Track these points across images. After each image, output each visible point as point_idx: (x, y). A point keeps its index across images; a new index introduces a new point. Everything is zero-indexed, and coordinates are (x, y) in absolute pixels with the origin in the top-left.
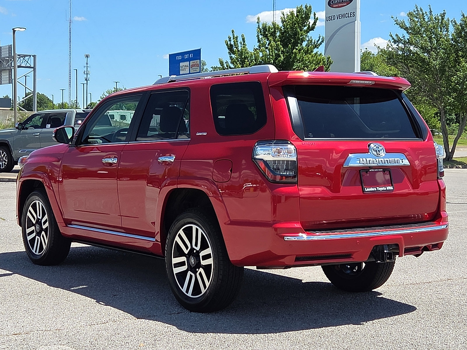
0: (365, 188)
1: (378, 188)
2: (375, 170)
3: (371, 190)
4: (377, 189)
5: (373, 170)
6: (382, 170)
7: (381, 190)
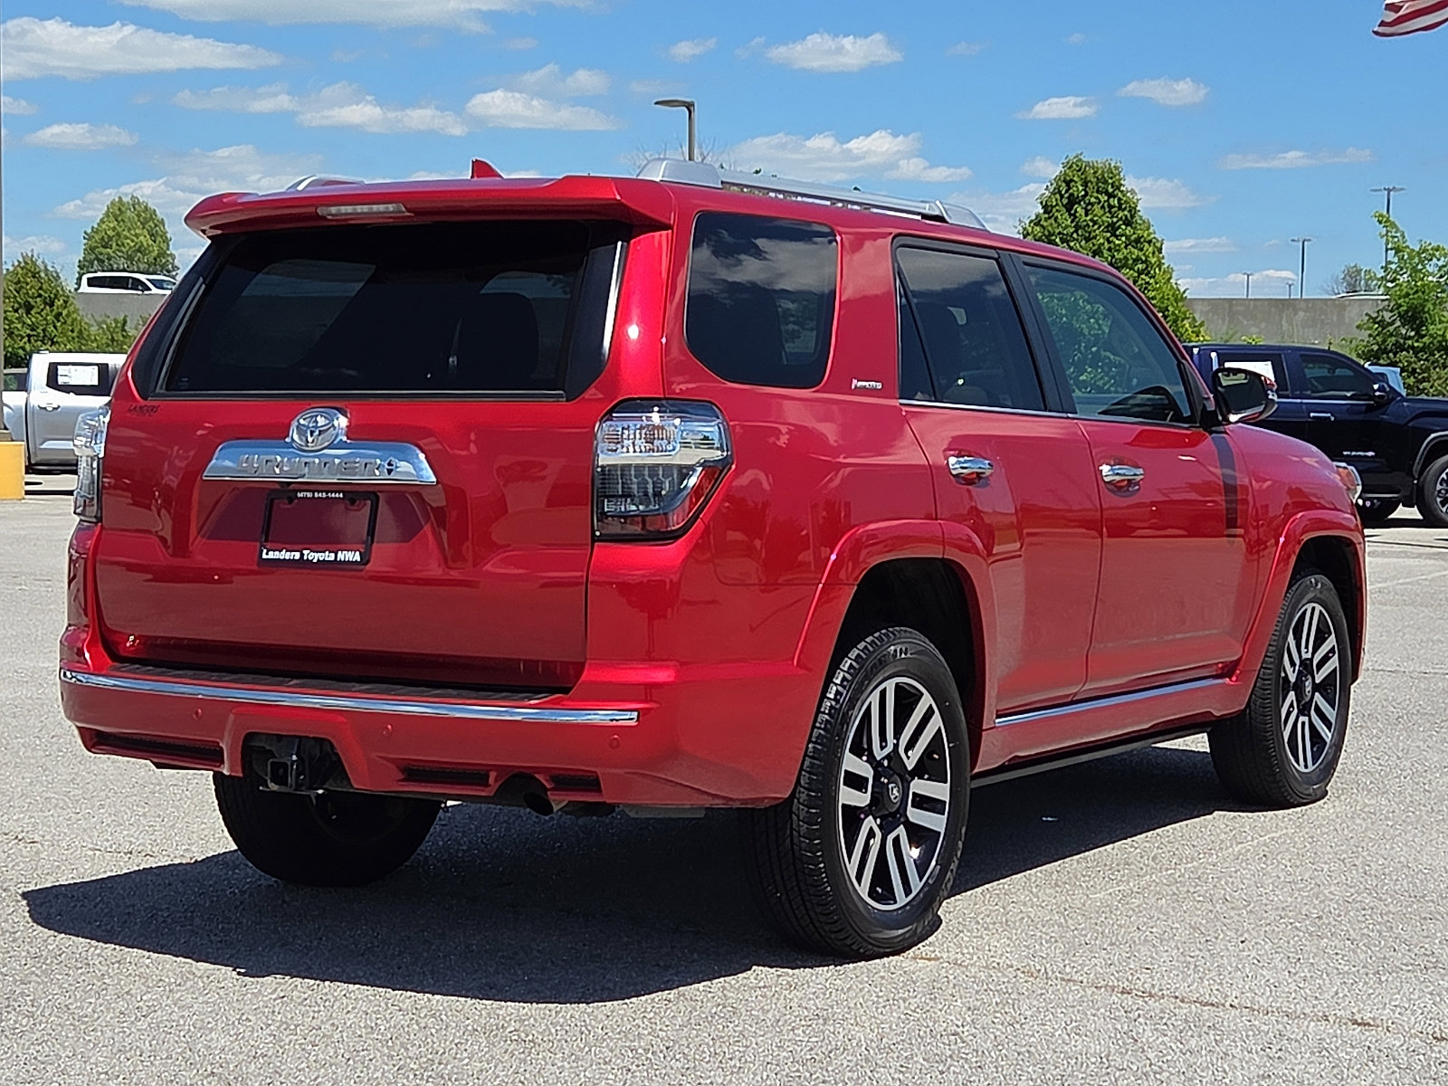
0: (265, 551)
1: (306, 552)
2: (316, 495)
3: (282, 558)
4: (302, 555)
5: (309, 495)
6: (341, 495)
7: (315, 561)
